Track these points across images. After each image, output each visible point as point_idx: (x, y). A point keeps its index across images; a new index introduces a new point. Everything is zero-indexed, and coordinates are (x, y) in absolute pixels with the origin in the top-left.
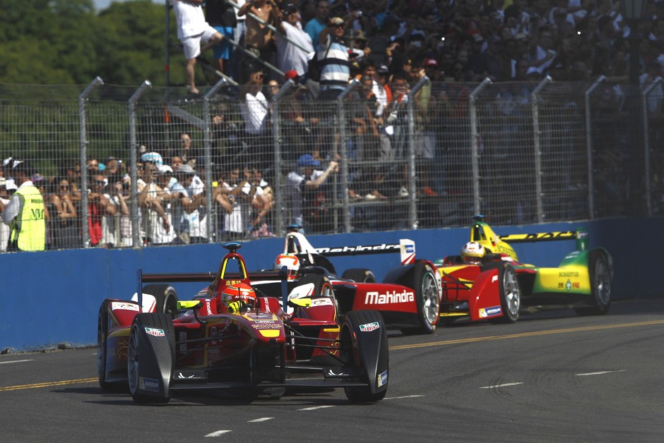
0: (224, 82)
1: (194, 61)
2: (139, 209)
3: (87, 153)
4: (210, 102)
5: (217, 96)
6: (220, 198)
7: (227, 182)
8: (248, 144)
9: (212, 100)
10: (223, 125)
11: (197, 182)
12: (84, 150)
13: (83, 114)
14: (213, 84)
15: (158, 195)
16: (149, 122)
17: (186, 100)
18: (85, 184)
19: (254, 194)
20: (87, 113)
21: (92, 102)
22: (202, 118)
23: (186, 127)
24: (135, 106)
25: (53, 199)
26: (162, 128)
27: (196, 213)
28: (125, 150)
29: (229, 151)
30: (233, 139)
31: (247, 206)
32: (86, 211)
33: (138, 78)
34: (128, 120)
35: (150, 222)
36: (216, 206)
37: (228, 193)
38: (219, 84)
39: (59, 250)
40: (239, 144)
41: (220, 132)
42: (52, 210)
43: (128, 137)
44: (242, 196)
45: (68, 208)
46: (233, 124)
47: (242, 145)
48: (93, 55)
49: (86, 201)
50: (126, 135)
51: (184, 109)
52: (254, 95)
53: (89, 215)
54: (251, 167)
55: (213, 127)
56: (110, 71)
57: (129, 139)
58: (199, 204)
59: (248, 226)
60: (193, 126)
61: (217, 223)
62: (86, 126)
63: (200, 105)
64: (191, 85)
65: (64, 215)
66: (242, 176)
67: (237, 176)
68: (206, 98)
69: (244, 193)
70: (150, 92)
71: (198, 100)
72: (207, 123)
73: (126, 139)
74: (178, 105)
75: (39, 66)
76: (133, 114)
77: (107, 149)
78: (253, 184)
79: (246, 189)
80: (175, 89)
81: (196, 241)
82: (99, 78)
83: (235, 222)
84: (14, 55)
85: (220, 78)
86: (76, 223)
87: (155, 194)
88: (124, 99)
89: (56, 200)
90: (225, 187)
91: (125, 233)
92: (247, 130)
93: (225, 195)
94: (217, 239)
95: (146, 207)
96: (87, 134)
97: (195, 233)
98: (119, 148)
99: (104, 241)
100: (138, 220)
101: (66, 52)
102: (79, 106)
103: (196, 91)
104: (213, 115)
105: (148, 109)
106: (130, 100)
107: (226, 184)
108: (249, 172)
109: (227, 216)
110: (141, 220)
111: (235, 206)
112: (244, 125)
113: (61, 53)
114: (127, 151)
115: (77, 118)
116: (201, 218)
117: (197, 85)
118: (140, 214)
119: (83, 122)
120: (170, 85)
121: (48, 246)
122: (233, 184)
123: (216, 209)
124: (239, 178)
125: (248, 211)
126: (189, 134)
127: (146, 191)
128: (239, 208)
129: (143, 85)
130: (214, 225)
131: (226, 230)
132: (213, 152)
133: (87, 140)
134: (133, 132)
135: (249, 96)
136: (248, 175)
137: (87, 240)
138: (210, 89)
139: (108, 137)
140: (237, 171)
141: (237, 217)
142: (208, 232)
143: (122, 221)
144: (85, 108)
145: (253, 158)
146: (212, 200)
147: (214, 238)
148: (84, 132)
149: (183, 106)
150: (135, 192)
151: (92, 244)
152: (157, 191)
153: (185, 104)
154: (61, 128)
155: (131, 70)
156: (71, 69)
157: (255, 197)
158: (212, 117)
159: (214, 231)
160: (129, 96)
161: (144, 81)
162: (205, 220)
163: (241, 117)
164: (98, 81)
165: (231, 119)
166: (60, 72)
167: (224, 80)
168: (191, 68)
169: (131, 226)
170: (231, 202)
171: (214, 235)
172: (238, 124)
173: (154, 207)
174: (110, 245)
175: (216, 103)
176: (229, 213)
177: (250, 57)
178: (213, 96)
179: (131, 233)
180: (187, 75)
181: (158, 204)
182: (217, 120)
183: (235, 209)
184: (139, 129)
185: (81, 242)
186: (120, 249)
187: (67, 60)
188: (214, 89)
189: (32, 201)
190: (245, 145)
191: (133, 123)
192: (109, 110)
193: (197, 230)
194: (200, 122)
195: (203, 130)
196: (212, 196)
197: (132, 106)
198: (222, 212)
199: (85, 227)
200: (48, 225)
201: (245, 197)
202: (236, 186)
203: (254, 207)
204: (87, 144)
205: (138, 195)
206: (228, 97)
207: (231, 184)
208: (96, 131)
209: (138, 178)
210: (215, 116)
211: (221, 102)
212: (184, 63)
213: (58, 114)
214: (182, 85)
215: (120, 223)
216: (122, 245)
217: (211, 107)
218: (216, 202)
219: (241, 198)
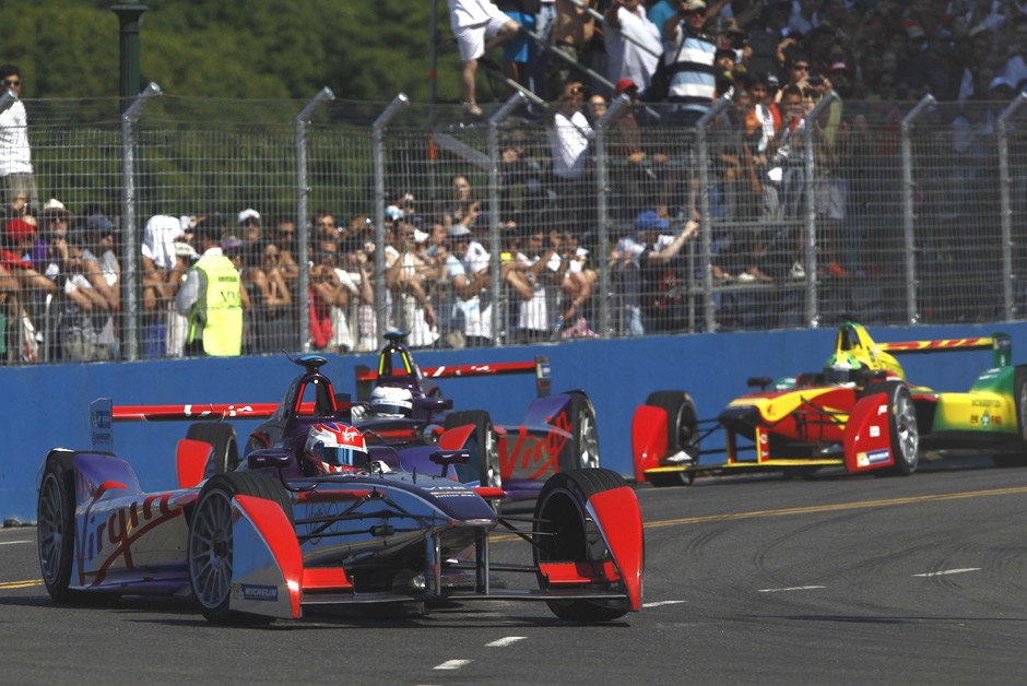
0: (521, 98)
1: (475, 64)
2: (388, 292)
3: (308, 205)
4: (498, 128)
5: (511, 119)
6: (512, 277)
7: (524, 253)
8: (558, 193)
9: (502, 125)
10: (520, 164)
11: (478, 252)
12: (304, 201)
13: (302, 144)
14: (504, 101)
15: (417, 271)
16: (405, 158)
17: (462, 125)
18: (305, 252)
19: (565, 271)
20: (309, 144)
21: (317, 126)
22: (486, 152)
23: (462, 167)
24: (383, 132)
25: (255, 277)
26: (424, 168)
27: (475, 301)
28: (366, 201)
29: (527, 205)
30: (533, 185)
31: (555, 290)
32: (306, 295)
33: (389, 91)
34: (371, 154)
35: (404, 313)
36: (507, 290)
37: (525, 270)
38: (513, 100)
39: (265, 355)
40: (543, 193)
41: (513, 174)
42: (253, 294)
43: (371, 181)
44: (547, 274)
45: (278, 290)
46: (534, 162)
47: (547, 195)
48: (320, 53)
49: (305, 280)
50: (369, 178)
51: (459, 139)
52: (569, 116)
53: (311, 301)
54: (559, 229)
55: (503, 167)
56: (345, 80)
57: (374, 185)
58: (480, 287)
59: (557, 321)
60: (472, 164)
61: (507, 315)
62: (307, 163)
63: (484, 132)
64: (469, 101)
65: (272, 301)
66: (548, 244)
67: (540, 244)
68: (493, 123)
69: (550, 270)
70: (407, 113)
71: (481, 125)
72: (494, 161)
73: (369, 185)
74: (448, 133)
75: (235, 68)
76: (380, 146)
77: (339, 200)
78: (565, 256)
79: (554, 263)
80: (445, 108)
81: (474, 342)
82: (327, 90)
83: (536, 314)
84: (198, 52)
85: (515, 91)
86: (291, 313)
87: (413, 271)
88: (365, 122)
89: (261, 279)
90: (521, 260)
91: (366, 331)
92: (558, 171)
93: (520, 273)
94: (507, 341)
95: (400, 289)
96: (308, 177)
97: (473, 330)
98: (358, 199)
99: (333, 343)
100: (385, 310)
101: (278, 49)
102: (296, 133)
103: (477, 110)
104: (503, 147)
105: (403, 138)
106: (375, 124)
107: (522, 257)
108: (558, 237)
109: (524, 305)
110: (390, 309)
111: (538, 289)
112: (552, 165)
113: (270, 50)
114: (369, 204)
115: (295, 151)
116: (482, 308)
117: (478, 102)
118: (389, 301)
119: (303, 158)
120: (437, 101)
121: (246, 348)
122: (534, 255)
123: (507, 295)
124: (544, 246)
125: (556, 297)
126: (467, 178)
127: (398, 265)
128: (542, 293)
129: (395, 101)
130: (503, 319)
131: (522, 325)
132: (503, 206)
133: (308, 184)
134: (380, 174)
135: (560, 119)
136: (557, 241)
137: (307, 341)
138: (498, 108)
139: (341, 181)
140: (540, 236)
141: (540, 306)
142: (493, 330)
143: (361, 310)
144: (305, 136)
145: (565, 215)
146: (500, 280)
147: (503, 338)
148: (303, 173)
149: (457, 134)
150: (381, 267)
151: (315, 346)
152: (416, 266)
153: (461, 131)
154: (268, 167)
155: (378, 77)
156: (286, 74)
157: (567, 275)
158: (501, 152)
159: (503, 328)
160: (375, 118)
161: (397, 95)
162: (489, 311)
163: (548, 153)
164: (326, 95)
165: (531, 155)
166: (269, 80)
167: (522, 94)
168: (470, 75)
169: (375, 319)
170: (530, 284)
171: (503, 333)
172: (541, 163)
173: (410, 290)
174: (344, 348)
175: (508, 130)
176: (527, 299)
177: (562, 60)
178: (504, 119)
179: (375, 331)
180: (464, 85)
181: (417, 286)
182: (510, 156)
183: (537, 294)
184: (389, 168)
185: (298, 344)
186: (358, 355)
187: (280, 61)
188: (505, 108)
189: (221, 279)
190: (552, 195)
191: (380, 159)
192: (342, 138)
193: (477, 326)
194: (482, 160)
195: (487, 172)
196: (500, 274)
197: (378, 133)
198: (515, 300)
199: (305, 321)
200: (247, 316)
201: (552, 275)
202: (537, 258)
203: (566, 291)
204: (308, 192)
205: (386, 271)
206: (527, 121)
207: (530, 256)
208: (323, 171)
209: (386, 245)
210: (506, 150)
211: (516, 128)
212: (461, 67)
213: (264, 145)
214: (457, 102)
215: (358, 314)
216: (361, 348)
217: (499, 136)
218: (506, 284)
219: (545, 277)
